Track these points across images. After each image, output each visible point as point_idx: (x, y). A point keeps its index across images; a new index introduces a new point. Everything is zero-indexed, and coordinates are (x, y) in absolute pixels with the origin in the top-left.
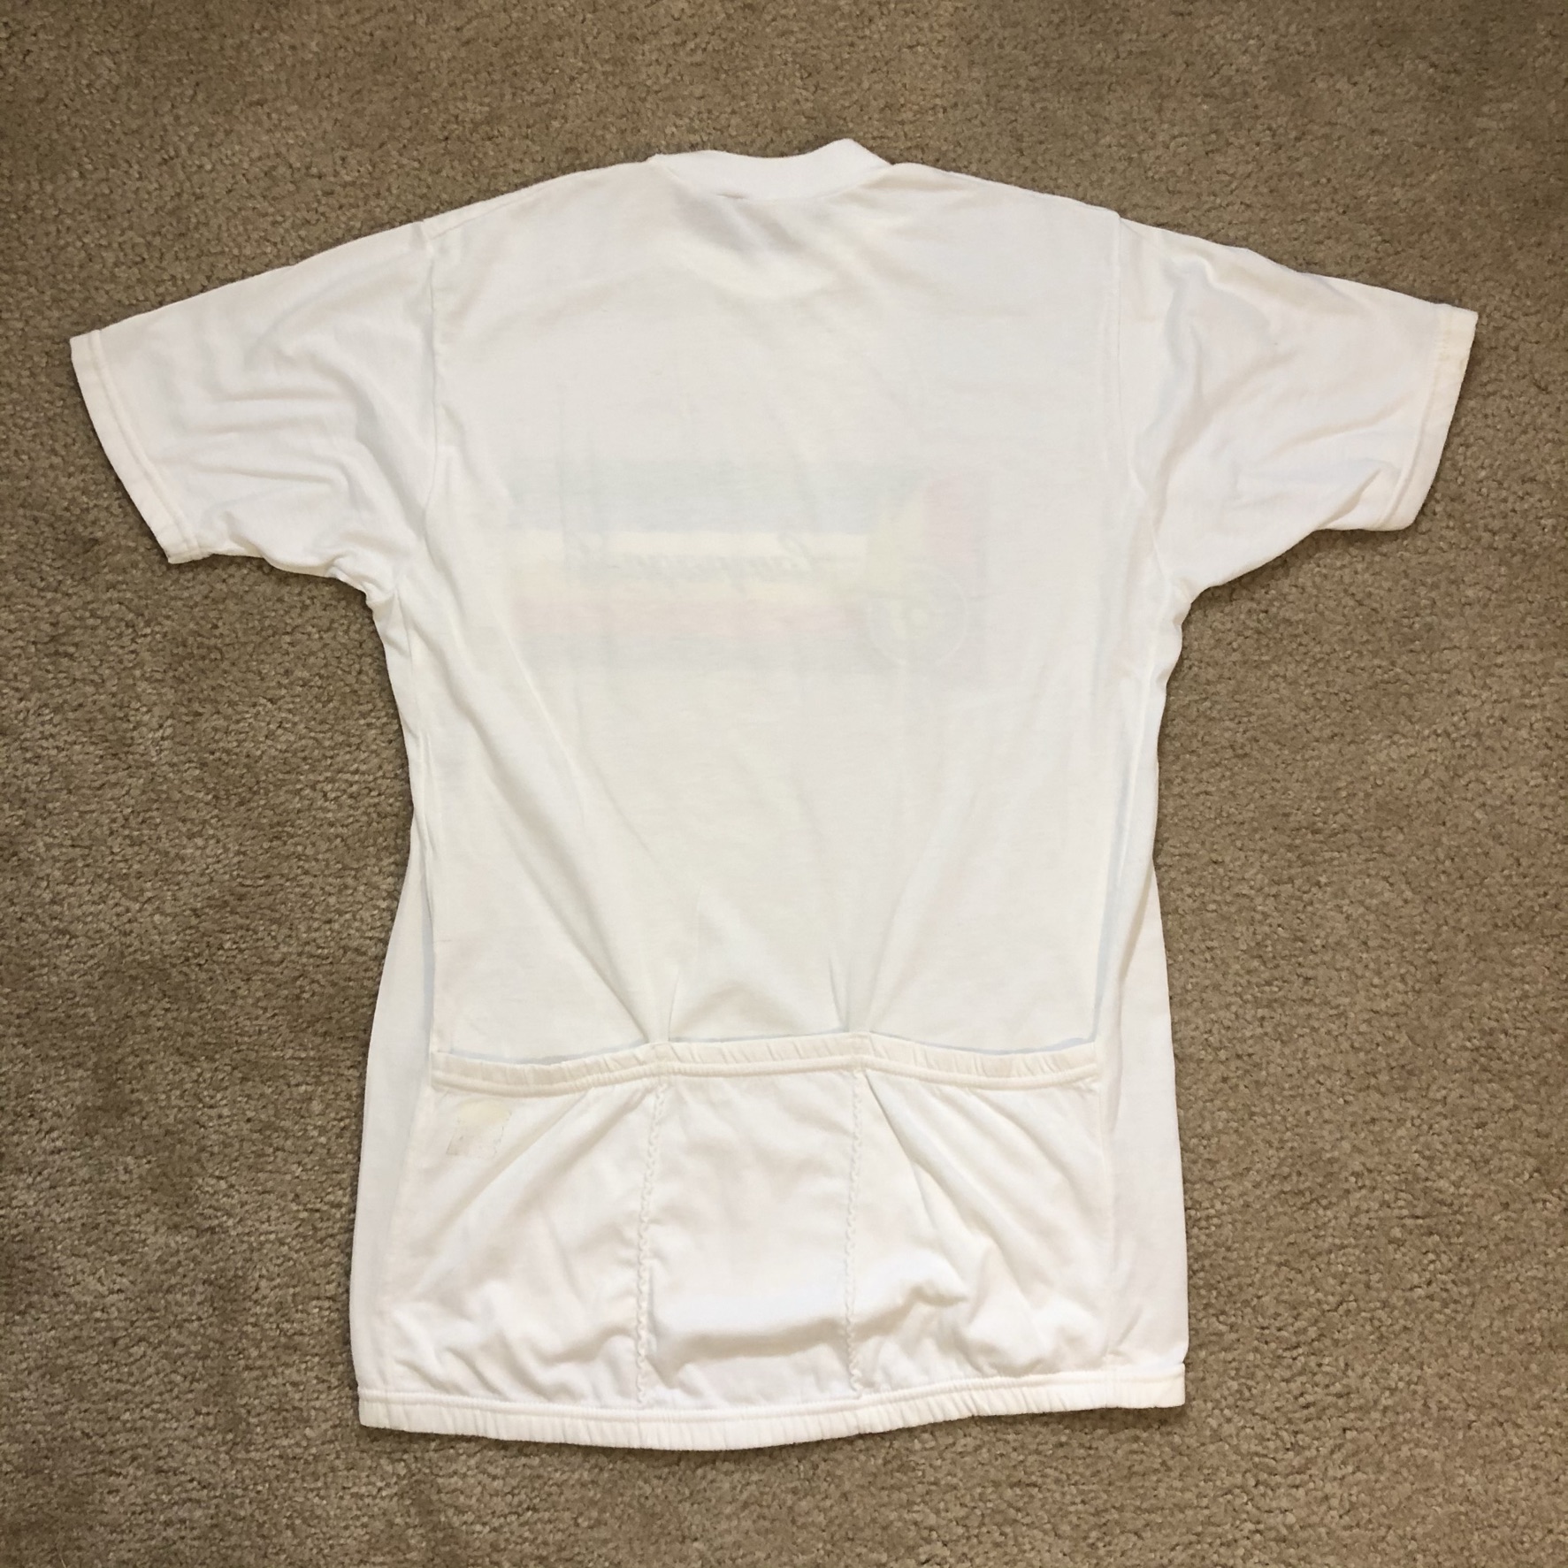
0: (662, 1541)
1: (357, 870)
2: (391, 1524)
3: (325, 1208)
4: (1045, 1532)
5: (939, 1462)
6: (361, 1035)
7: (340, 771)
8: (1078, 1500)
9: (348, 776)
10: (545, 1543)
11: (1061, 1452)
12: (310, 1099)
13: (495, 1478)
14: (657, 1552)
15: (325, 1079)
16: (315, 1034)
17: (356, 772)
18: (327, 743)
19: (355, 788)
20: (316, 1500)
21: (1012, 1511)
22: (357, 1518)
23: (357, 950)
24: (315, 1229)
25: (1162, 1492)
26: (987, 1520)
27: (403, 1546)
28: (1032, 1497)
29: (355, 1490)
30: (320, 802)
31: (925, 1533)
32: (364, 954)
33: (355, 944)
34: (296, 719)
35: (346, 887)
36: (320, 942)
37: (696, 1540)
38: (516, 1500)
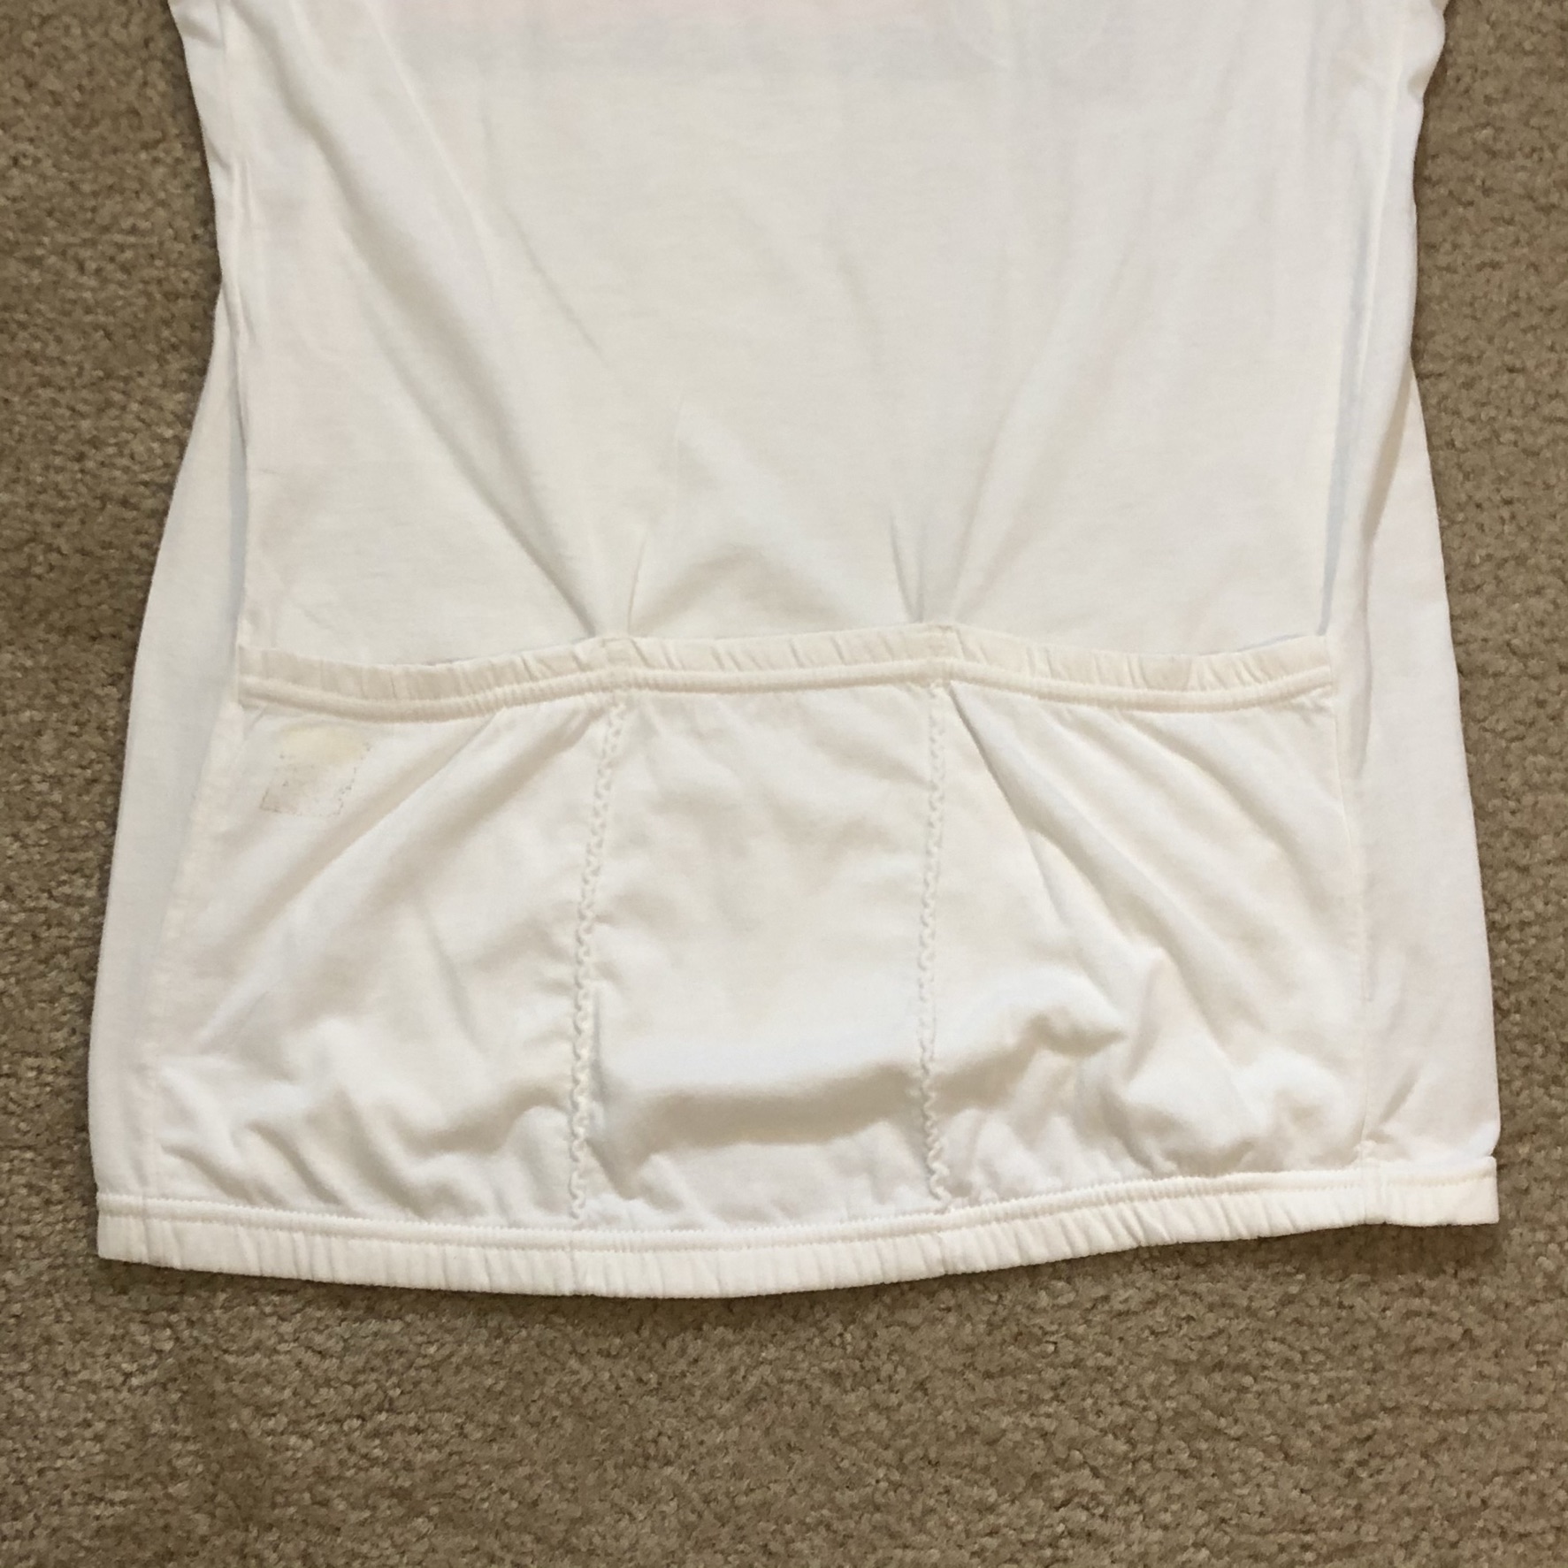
0: (609, 1464)
1: (126, 380)
2: (144, 1434)
3: (55, 906)
4: (1267, 1452)
5: (1081, 1329)
6: (127, 633)
7: (106, 229)
8: (1323, 1396)
9: (119, 238)
10: (408, 1466)
11: (1289, 1313)
12: (39, 733)
13: (322, 1354)
14: (602, 1482)
15: (64, 700)
16: (51, 628)
17: (133, 230)
18: (86, 188)
19: (129, 254)
20: (19, 1394)
21: (1208, 1414)
22: (87, 1424)
23: (125, 503)
24: (36, 938)
25: (1465, 1382)
26: (1166, 1430)
27: (164, 1470)
28: (1243, 1390)
29: (84, 1375)
30: (72, 274)
31: (1061, 1452)
32: (136, 508)
33: (119, 492)
34: (40, 154)
35: (109, 404)
36: (66, 487)
37: (668, 1463)
38: (361, 1392)
